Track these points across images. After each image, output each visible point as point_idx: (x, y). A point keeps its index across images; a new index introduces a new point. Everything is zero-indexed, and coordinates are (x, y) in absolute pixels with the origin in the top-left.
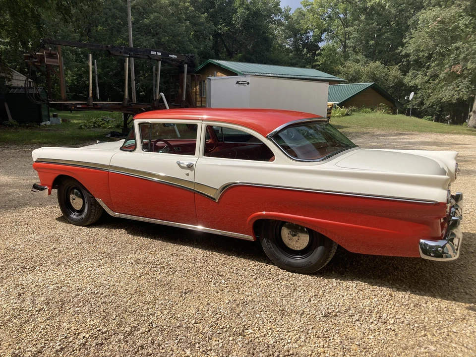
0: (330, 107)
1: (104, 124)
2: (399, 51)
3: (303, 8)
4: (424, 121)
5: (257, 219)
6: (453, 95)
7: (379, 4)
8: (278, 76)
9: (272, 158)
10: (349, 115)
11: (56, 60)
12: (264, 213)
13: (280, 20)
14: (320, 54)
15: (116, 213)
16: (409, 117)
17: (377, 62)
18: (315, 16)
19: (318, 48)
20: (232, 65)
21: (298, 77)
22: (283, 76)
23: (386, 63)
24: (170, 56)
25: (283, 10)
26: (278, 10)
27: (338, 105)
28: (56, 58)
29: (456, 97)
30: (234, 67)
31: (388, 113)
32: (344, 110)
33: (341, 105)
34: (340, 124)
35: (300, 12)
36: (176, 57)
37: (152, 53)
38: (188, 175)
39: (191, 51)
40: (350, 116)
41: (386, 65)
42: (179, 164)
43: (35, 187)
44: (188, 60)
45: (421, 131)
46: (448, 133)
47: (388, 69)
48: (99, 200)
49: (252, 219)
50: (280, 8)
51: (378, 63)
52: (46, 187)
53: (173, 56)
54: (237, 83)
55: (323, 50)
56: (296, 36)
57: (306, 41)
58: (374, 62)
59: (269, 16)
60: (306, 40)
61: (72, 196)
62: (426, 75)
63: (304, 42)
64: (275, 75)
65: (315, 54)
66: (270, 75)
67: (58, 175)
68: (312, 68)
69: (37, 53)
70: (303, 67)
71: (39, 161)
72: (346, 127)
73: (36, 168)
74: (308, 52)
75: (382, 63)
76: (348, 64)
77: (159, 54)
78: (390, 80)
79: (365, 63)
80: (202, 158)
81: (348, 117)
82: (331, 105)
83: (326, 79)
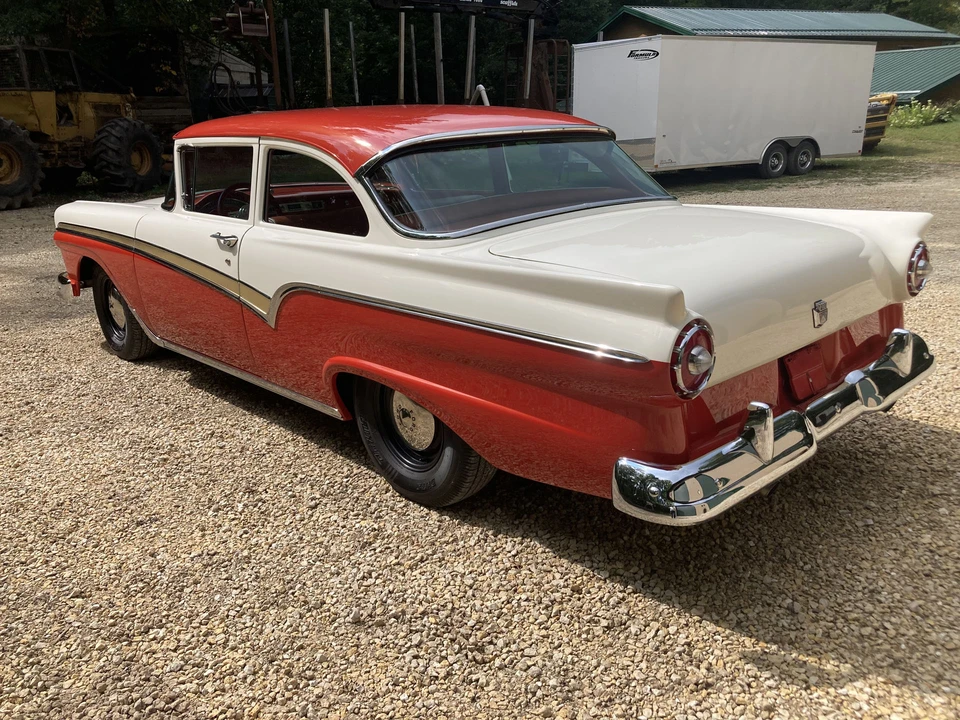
0: (885, 102)
8: (782, 33)
10: (943, 121)
11: (261, 27)
20: (674, 16)
21: (835, 33)
22: (795, 33)
24: (501, 2)
27: (916, 98)
28: (262, 22)
30: (675, 19)
32: (932, 110)
33: (922, 99)
34: (913, 145)
36: (516, 3)
38: (228, 262)
40: (946, 125)
52: (69, 280)
53: (510, 3)
54: (632, 54)
64: (774, 33)
66: (762, 33)
68: (887, 12)
69: (228, 15)
72: (926, 151)
81: (939, 127)
82: (888, 99)
83: (911, 34)
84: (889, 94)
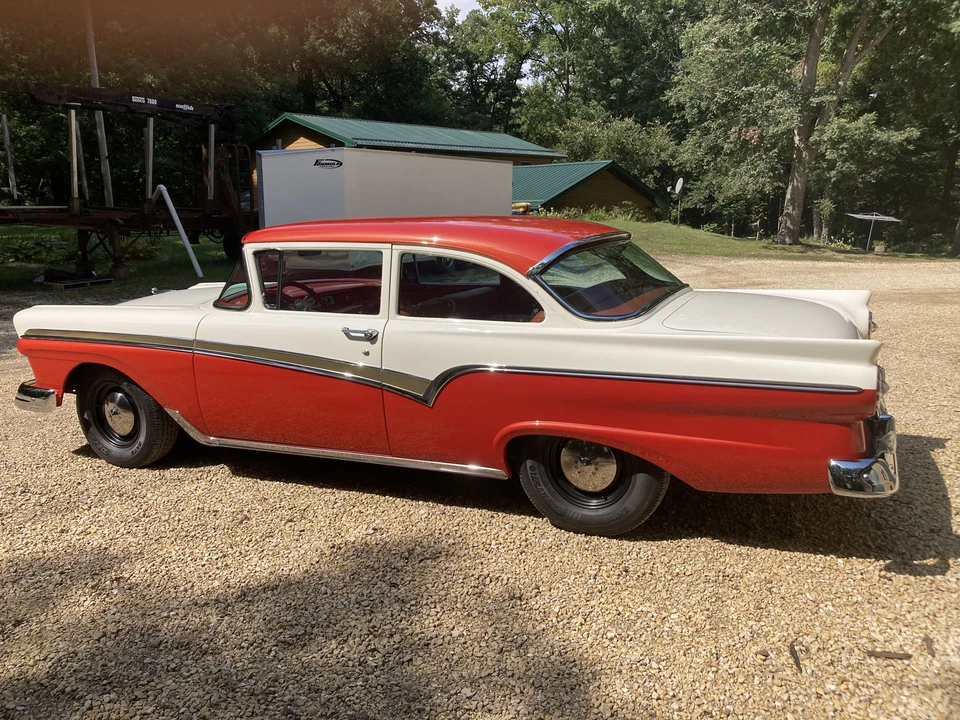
0: (522, 210)
1: (40, 252)
2: (666, 98)
3: (482, 10)
4: (704, 234)
5: (517, 435)
6: (748, 184)
7: (611, 7)
9: (539, 315)
12: (537, 423)
13: (437, 33)
14: (519, 104)
15: (212, 438)
16: (676, 226)
17: (626, 119)
18: (507, 27)
19: (516, 90)
20: (334, 125)
23: (643, 121)
24: (177, 106)
25: (444, 14)
26: (432, 13)
27: (542, 206)
29: (751, 187)
30: (337, 129)
31: (638, 220)
32: (554, 215)
33: (547, 206)
35: (477, 19)
36: (192, 108)
37: (135, 99)
38: (366, 354)
39: (250, 95)
41: (643, 124)
42: (347, 333)
43: (24, 390)
44: (220, 115)
45: (692, 254)
46: (739, 256)
47: (648, 133)
48: (175, 414)
49: (505, 436)
50: (437, 9)
51: (629, 121)
52: (52, 390)
53: (186, 107)
54: (317, 163)
55: (527, 94)
56: (471, 66)
57: (493, 77)
58: (622, 119)
59: (416, 27)
60: (492, 74)
61: (109, 408)
62: (700, 147)
63: (488, 79)
65: (510, 104)
67: (77, 364)
68: (505, 132)
70: (488, 128)
71: (33, 335)
73: (26, 351)
74: (497, 99)
75: (636, 122)
76: (574, 122)
77: (153, 102)
78: (652, 154)
79: (605, 122)
80: (396, 319)
82: (524, 207)
83: (526, 153)
84: (524, 204)
